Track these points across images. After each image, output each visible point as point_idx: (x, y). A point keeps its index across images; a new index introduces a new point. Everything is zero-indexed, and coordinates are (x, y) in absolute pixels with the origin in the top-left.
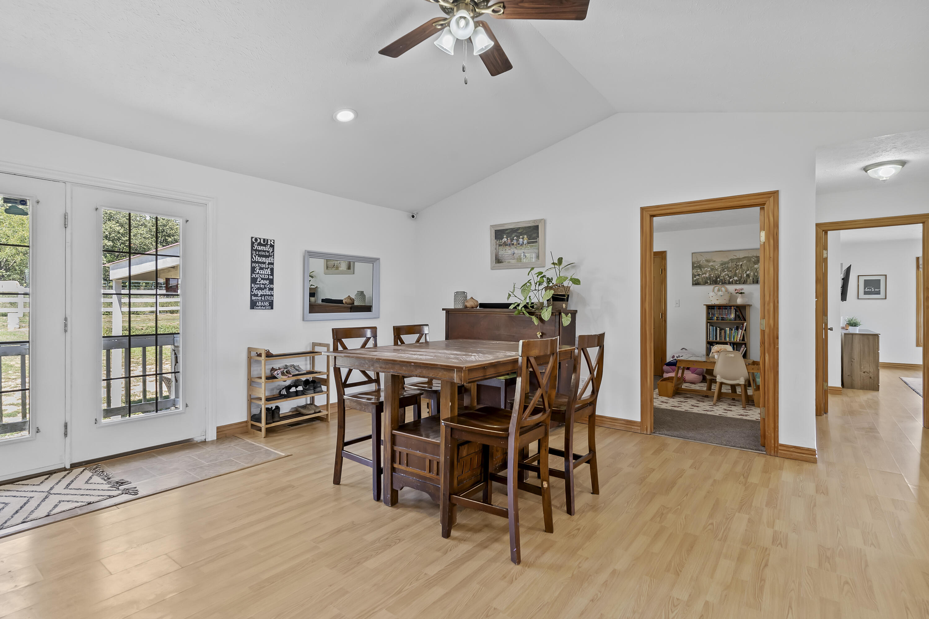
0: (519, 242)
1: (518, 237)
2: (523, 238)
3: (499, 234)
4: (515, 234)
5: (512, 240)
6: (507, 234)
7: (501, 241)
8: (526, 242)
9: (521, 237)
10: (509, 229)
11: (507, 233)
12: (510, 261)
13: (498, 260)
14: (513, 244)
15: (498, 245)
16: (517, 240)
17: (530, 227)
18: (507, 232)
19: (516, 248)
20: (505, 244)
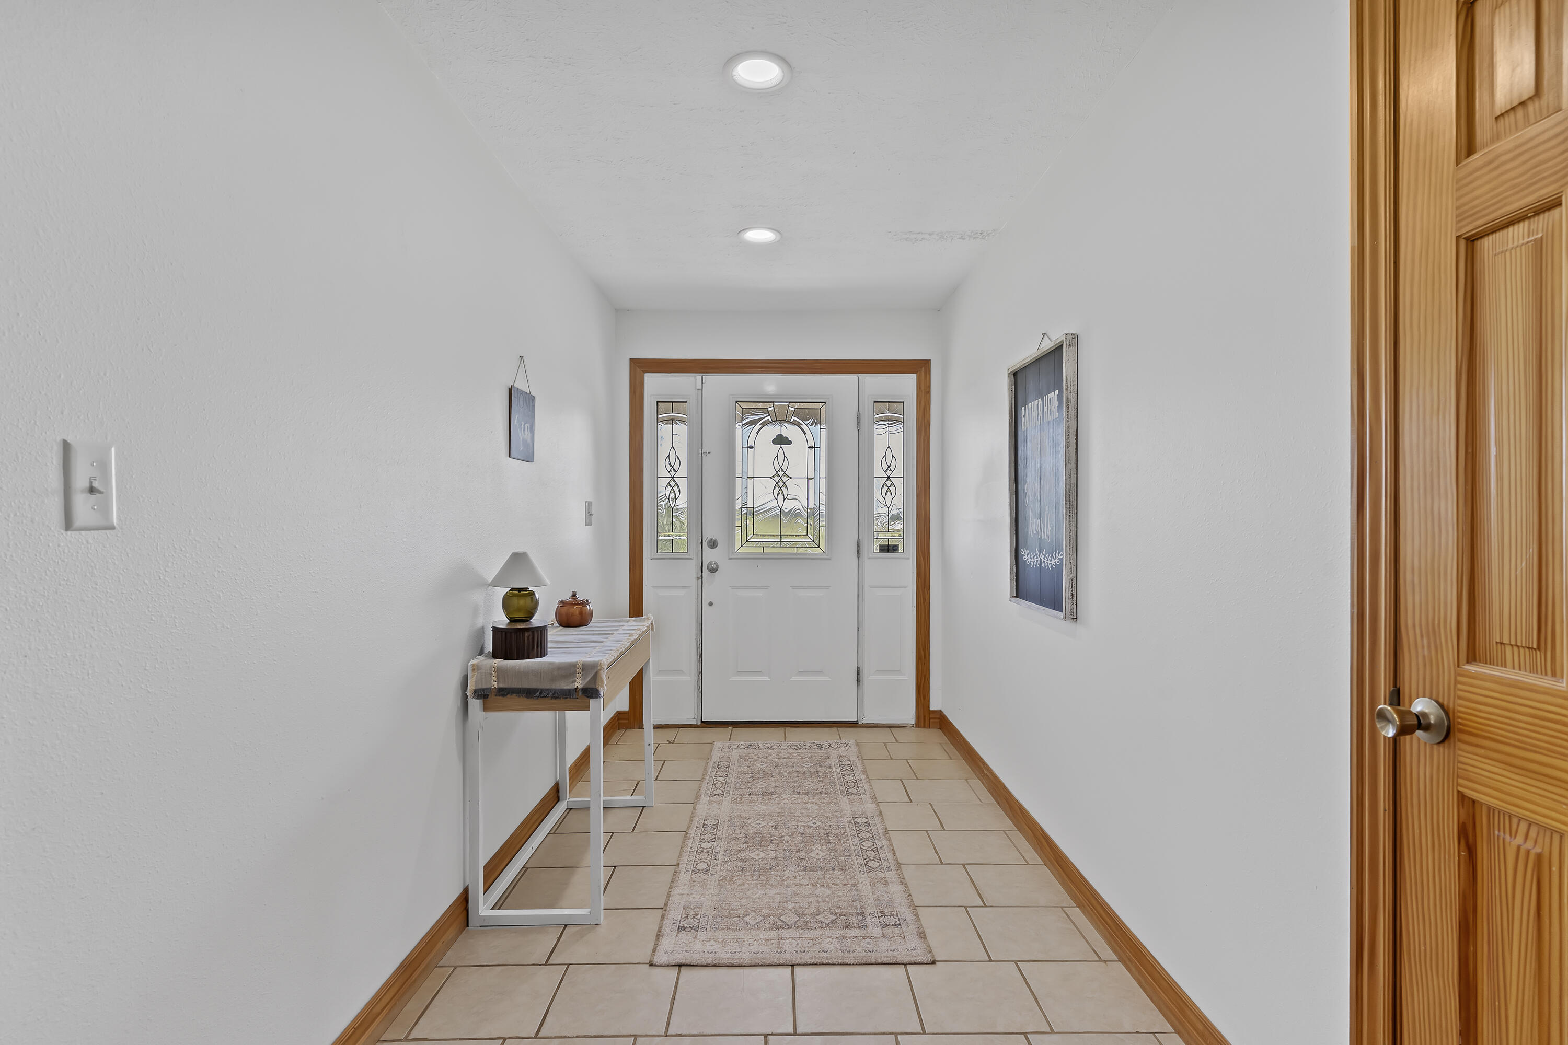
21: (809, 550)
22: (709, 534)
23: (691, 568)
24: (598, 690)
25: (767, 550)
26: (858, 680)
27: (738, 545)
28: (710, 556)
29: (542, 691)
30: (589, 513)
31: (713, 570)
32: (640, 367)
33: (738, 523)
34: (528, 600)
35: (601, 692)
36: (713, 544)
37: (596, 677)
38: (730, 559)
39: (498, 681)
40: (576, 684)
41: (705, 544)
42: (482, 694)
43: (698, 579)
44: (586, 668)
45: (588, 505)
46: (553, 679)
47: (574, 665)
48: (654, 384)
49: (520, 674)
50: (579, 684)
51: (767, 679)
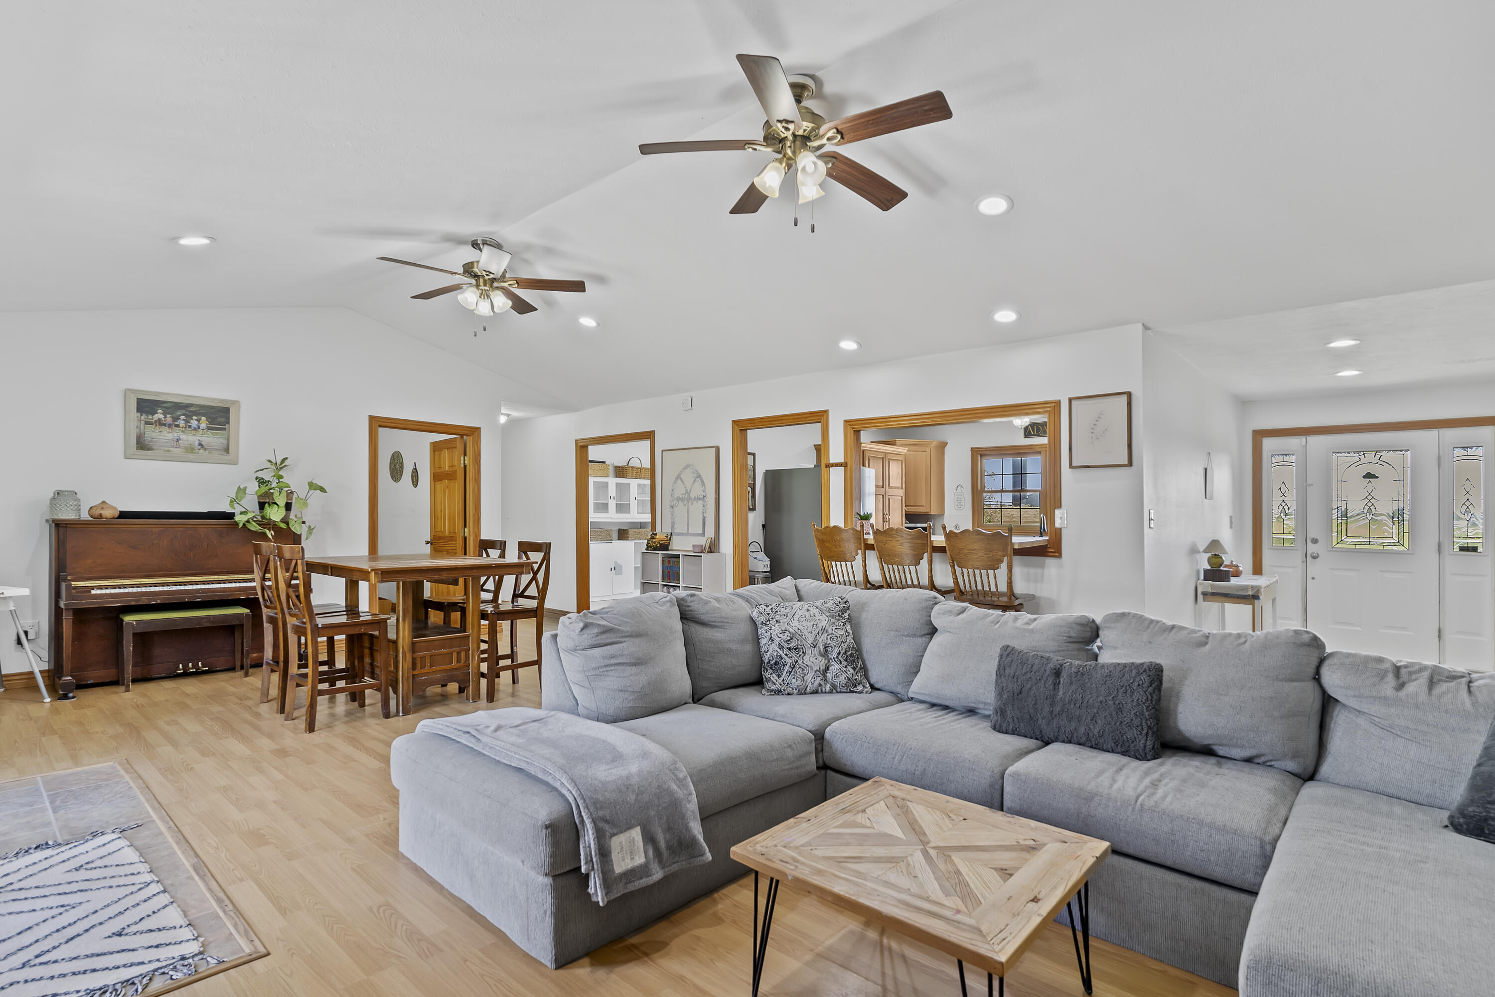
0: (189, 424)
1: (189, 417)
2: (198, 420)
3: (146, 406)
4: (183, 411)
5: (176, 419)
6: (164, 409)
7: (150, 417)
8: (205, 427)
9: (194, 417)
10: (170, 402)
11: (164, 407)
12: (170, 449)
13: (142, 445)
14: (178, 426)
15: (143, 423)
16: (187, 421)
17: (213, 407)
18: (165, 405)
19: (183, 431)
20: (160, 423)
21: (1395, 548)
22: (1310, 536)
23: (1299, 557)
24: (1259, 597)
25: (1357, 547)
26: (1439, 637)
27: (1334, 543)
28: (1312, 548)
29: (1232, 595)
30: (1231, 522)
31: (1315, 557)
32: (1259, 435)
33: (1335, 529)
34: (1220, 559)
35: (1261, 597)
36: (1315, 541)
37: (1258, 591)
38: (1328, 551)
39: (1211, 589)
40: (1248, 593)
41: (1309, 541)
42: (1205, 594)
43: (1303, 562)
44: (1253, 587)
45: (1231, 517)
46: (1238, 590)
47: (1248, 586)
48: (1268, 444)
49: (1221, 587)
50: (1250, 593)
51: (1360, 629)
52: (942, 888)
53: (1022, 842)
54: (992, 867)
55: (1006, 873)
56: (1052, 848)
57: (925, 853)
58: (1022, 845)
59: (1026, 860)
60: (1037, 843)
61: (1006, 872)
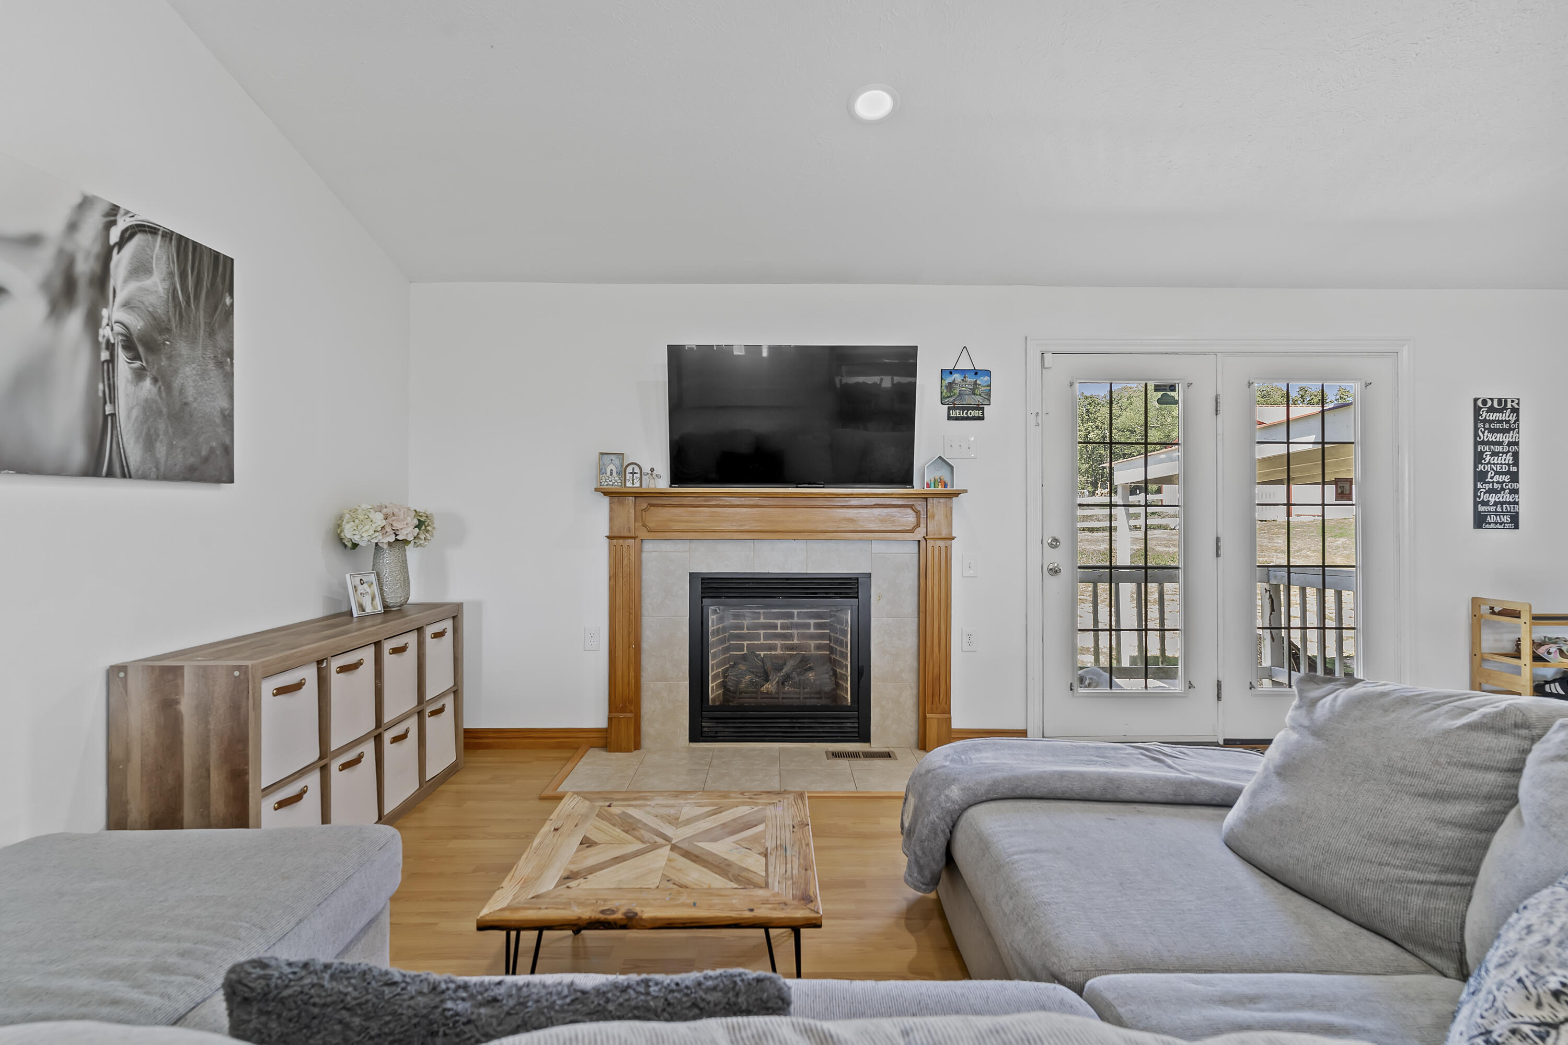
52: (631, 817)
53: (582, 880)
54: (601, 845)
55: (587, 843)
56: (548, 884)
57: (667, 839)
58: (581, 878)
59: (572, 862)
60: (565, 886)
61: (587, 845)
